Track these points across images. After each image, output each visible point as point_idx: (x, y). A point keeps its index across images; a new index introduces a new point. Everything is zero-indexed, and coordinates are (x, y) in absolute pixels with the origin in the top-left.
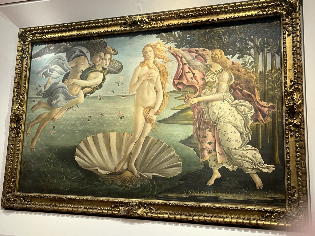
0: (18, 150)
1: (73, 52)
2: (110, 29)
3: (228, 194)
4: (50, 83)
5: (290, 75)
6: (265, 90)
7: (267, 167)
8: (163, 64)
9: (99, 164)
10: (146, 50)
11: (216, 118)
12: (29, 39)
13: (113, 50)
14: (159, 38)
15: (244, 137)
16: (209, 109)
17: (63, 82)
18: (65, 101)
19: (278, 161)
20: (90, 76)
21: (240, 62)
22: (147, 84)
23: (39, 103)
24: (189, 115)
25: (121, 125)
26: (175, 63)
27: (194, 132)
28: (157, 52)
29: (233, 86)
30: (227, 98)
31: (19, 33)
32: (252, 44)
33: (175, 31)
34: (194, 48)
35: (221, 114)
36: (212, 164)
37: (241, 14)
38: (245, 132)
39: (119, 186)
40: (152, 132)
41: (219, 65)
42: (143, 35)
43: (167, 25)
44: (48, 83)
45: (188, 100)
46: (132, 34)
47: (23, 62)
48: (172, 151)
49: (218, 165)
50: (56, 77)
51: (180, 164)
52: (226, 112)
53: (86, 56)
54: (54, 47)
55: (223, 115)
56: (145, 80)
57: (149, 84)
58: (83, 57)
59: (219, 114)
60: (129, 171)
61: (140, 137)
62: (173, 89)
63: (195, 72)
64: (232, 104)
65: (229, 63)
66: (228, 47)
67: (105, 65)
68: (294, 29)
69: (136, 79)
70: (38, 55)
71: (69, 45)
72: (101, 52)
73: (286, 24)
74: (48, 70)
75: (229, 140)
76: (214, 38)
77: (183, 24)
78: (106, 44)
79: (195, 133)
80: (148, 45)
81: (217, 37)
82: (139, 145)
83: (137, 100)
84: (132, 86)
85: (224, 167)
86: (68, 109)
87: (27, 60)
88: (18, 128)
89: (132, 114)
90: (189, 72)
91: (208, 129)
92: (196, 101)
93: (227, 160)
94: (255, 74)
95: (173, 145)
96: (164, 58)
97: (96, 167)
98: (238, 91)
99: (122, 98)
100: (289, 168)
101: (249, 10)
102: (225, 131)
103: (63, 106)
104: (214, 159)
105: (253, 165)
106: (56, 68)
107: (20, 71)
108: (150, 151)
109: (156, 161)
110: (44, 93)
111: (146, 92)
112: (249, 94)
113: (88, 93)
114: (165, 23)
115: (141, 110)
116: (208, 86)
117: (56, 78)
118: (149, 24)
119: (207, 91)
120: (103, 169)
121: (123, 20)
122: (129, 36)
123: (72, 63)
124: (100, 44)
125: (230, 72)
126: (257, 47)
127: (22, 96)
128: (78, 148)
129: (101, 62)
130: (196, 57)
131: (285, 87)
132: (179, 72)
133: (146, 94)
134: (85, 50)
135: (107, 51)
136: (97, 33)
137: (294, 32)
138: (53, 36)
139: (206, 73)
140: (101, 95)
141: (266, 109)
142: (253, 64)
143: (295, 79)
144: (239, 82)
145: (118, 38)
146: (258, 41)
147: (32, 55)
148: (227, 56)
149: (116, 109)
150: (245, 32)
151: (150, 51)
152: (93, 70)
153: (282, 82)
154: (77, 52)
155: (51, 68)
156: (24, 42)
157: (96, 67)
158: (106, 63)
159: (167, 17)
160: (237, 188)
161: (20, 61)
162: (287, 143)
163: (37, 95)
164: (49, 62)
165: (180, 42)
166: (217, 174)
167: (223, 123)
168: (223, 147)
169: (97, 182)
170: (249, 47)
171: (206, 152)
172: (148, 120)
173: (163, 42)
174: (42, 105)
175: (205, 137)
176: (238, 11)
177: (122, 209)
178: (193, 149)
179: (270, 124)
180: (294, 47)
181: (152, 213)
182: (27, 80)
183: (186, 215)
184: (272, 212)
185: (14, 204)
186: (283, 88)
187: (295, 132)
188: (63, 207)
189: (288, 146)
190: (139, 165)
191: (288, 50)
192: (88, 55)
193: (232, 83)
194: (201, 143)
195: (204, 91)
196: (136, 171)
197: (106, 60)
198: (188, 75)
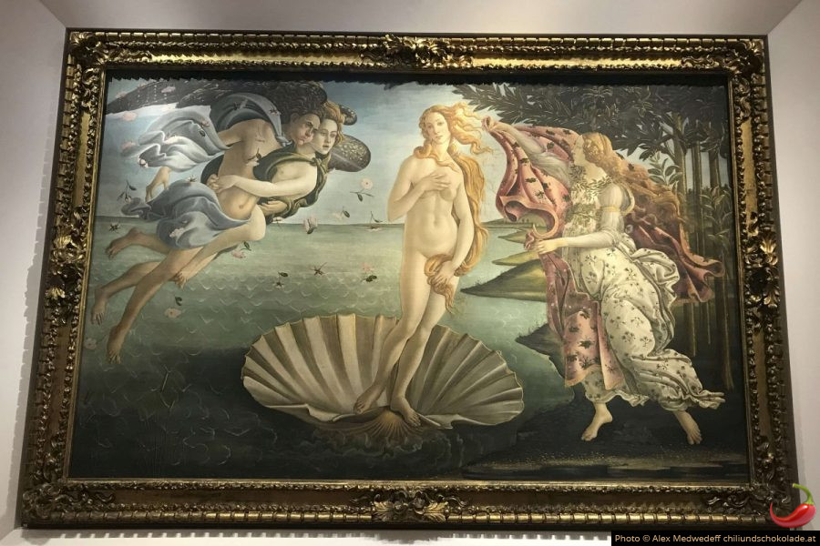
1: (229, 106)
2: (337, 61)
3: (630, 457)
4: (164, 183)
5: (750, 202)
6: (698, 230)
7: (709, 396)
8: (473, 156)
9: (312, 395)
10: (428, 120)
11: (596, 288)
12: (102, 61)
13: (343, 111)
14: (461, 96)
15: (659, 332)
16: (581, 265)
17: (204, 180)
18: (208, 231)
19: (729, 383)
20: (282, 172)
21: (646, 165)
22: (432, 199)
23: (132, 234)
24: (537, 278)
25: (370, 297)
26: (501, 155)
27: (549, 318)
28: (457, 127)
29: (634, 217)
30: (621, 244)
31: (68, 43)
32: (671, 130)
33: (499, 82)
34: (544, 126)
35: (609, 278)
36: (591, 391)
37: (649, 63)
38: (661, 321)
39: (367, 450)
40: (450, 315)
41: (601, 170)
42: (420, 82)
43: (482, 67)
44: (160, 182)
45: (533, 243)
46: (392, 78)
47: (80, 120)
48: (498, 362)
49: (605, 394)
50: (182, 167)
51: (519, 393)
52: (620, 274)
53: (268, 120)
54: (173, 88)
55: (613, 280)
56: (429, 191)
57: (438, 201)
58: (261, 122)
59: (603, 278)
60: (393, 411)
61: (419, 328)
62: (498, 216)
63: (547, 179)
64: (632, 258)
65: (622, 167)
66: (619, 131)
67: (322, 147)
68: (757, 107)
69: (406, 187)
70: (125, 104)
71: (219, 88)
72: (311, 112)
73: (741, 95)
74: (156, 147)
75: (628, 336)
76: (587, 108)
77: (521, 69)
78: (323, 96)
79: (552, 320)
80: (434, 110)
81: (595, 106)
82: (418, 346)
83: (409, 239)
84: (395, 203)
85: (618, 398)
86: (220, 253)
87: (95, 116)
88: (72, 300)
89: (398, 272)
90: (533, 180)
91: (581, 312)
92: (550, 246)
93: (624, 383)
94: (678, 195)
95: (501, 348)
96: (473, 143)
97: (303, 404)
98: (644, 231)
99: (370, 230)
100: (754, 398)
101: (664, 56)
102: (618, 318)
103: (205, 246)
104: (596, 380)
105: (681, 393)
106: (182, 143)
107: (72, 145)
108: (444, 363)
109: (460, 386)
110: (148, 208)
111: (431, 218)
112: (668, 238)
113: (277, 214)
114: (478, 63)
115: (421, 262)
116: (577, 213)
117: (182, 171)
118: (439, 59)
119: (577, 226)
120: (322, 407)
121: (373, 42)
122: (386, 82)
123: (228, 135)
125: (626, 185)
126: (681, 137)
127: (79, 210)
128: (251, 356)
129: (311, 138)
130: (550, 146)
131: (743, 227)
132: (511, 177)
133: (432, 226)
134: (266, 105)
135: (327, 112)
136: (303, 65)
137: (757, 113)
138: (173, 58)
139: (572, 184)
140: (313, 221)
141: (702, 272)
142: (674, 172)
143: (760, 211)
144: (644, 210)
145: (356, 84)
146: (682, 123)
147: (108, 103)
148: (618, 151)
150: (655, 102)
151: (440, 124)
152: (291, 157)
153: (734, 216)
154: (241, 107)
155: (167, 142)
156: (84, 68)
157: (299, 150)
158: (326, 141)
159: (484, 48)
160: (649, 444)
161: (72, 116)
162: (750, 346)
163: (124, 211)
164: (161, 127)
165: (510, 108)
166: (603, 415)
167: (613, 299)
168: (615, 352)
169: (307, 442)
170: (664, 134)
171: (578, 365)
172: (437, 287)
173: (470, 104)
174: (142, 239)
175: (574, 330)
176: (642, 55)
177: (382, 506)
178: (546, 357)
179: (712, 304)
180: (756, 145)
181: (460, 513)
182: (94, 171)
183: (540, 513)
184: (723, 495)
185: (62, 511)
186: (738, 228)
187: (764, 324)
188: (214, 511)
189: (751, 352)
190: (417, 395)
191: (746, 148)
192: (276, 119)
193: (630, 210)
194: (567, 343)
195: (569, 225)
196: (410, 411)
197: (325, 133)
198: (530, 186)
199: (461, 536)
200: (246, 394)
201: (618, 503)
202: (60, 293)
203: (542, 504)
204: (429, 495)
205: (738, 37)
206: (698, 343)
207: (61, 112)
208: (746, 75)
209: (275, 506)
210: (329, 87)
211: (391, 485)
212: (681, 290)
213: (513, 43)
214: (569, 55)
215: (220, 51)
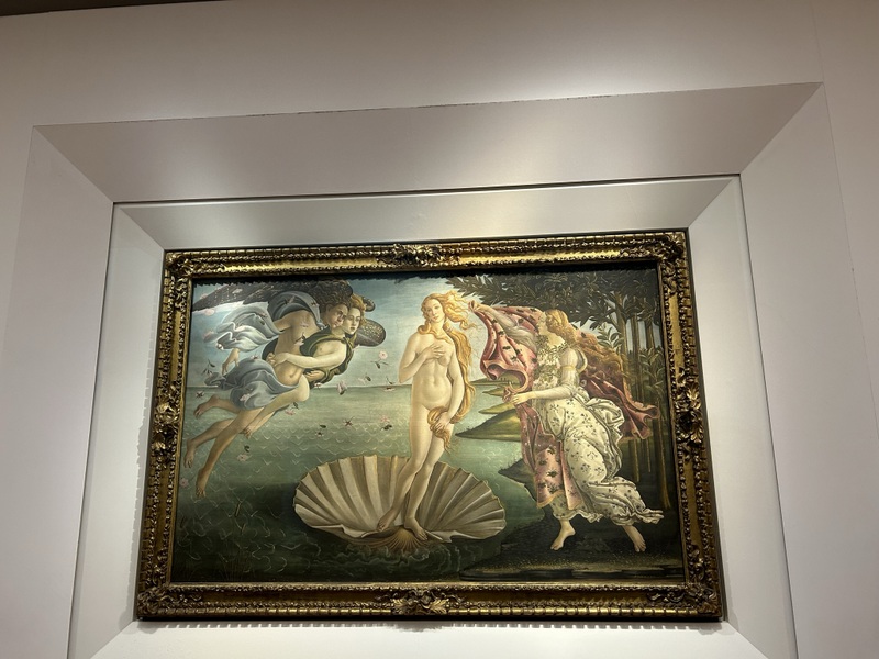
0: (169, 496)
1: (282, 301)
2: (360, 264)
3: (589, 563)
4: (235, 360)
5: (678, 359)
6: (638, 383)
7: (651, 513)
8: (462, 331)
9: (344, 517)
10: (428, 305)
11: (559, 430)
12: (189, 273)
13: (365, 302)
14: (452, 286)
15: (609, 463)
16: (547, 412)
17: (264, 358)
18: (268, 395)
19: (667, 503)
20: (321, 349)
21: (595, 333)
22: (432, 365)
23: (213, 400)
24: (513, 423)
25: (387, 442)
26: (483, 330)
27: (523, 455)
28: (449, 309)
29: (587, 373)
30: (578, 395)
31: (165, 261)
32: (614, 305)
33: (480, 274)
34: (515, 306)
35: (569, 422)
36: (558, 511)
37: (594, 254)
38: (611, 454)
40: (447, 454)
41: (560, 338)
42: (421, 277)
43: (467, 264)
44: (232, 360)
45: (510, 396)
46: (401, 275)
47: (174, 317)
48: (485, 489)
49: (568, 513)
50: (248, 349)
51: (502, 513)
52: (578, 419)
53: (310, 311)
54: (241, 290)
55: (572, 424)
56: (429, 359)
57: (436, 365)
58: (305, 312)
59: (565, 422)
60: (406, 529)
61: (424, 464)
62: (483, 376)
63: (519, 347)
64: (586, 406)
65: (576, 334)
66: (573, 308)
67: (349, 329)
68: (681, 285)
69: (412, 356)
70: (206, 304)
71: (274, 288)
72: (341, 303)
73: (668, 276)
74: (229, 334)
75: (585, 467)
76: (548, 291)
77: (496, 264)
78: (350, 291)
79: (525, 456)
80: (432, 297)
81: (554, 289)
82: (424, 479)
83: (415, 396)
84: (405, 368)
85: (579, 516)
86: (276, 411)
87: (185, 313)
88: (170, 451)
90: (508, 348)
91: (548, 449)
92: (523, 398)
93: (583, 504)
95: (487, 479)
96: (462, 321)
97: (339, 524)
98: (595, 384)
100: (686, 515)
101: (606, 248)
102: (577, 453)
103: (265, 407)
104: (561, 502)
105: (628, 512)
106: (248, 330)
107: (169, 336)
108: (444, 491)
109: (456, 508)
110: (224, 380)
111: (432, 380)
112: (614, 389)
113: (318, 381)
114: (464, 261)
115: (425, 413)
116: (543, 372)
117: (248, 351)
118: (434, 260)
119: (543, 382)
120: (353, 527)
121: (385, 249)
122: (396, 278)
123: (281, 323)
124: (338, 289)
125: (580, 349)
126: (622, 311)
127: (174, 384)
128: (300, 489)
129: (341, 323)
130: (520, 321)
131: (673, 379)
132: (491, 346)
133: (432, 385)
134: (309, 300)
135: (353, 303)
137: (681, 289)
138: (240, 268)
139: (538, 350)
140: (344, 385)
141: (642, 415)
142: (617, 337)
143: (686, 367)
144: (595, 368)
145: (375, 280)
146: (623, 299)
147: (194, 303)
149: (376, 411)
150: (601, 284)
151: (437, 308)
152: (327, 338)
153: (666, 371)
154: (290, 301)
155: (237, 330)
156: (177, 279)
157: (333, 332)
158: (353, 325)
159: (467, 250)
160: (604, 552)
161: (169, 315)
162: (681, 473)
163: (207, 383)
164: (232, 319)
165: (489, 294)
166: (568, 529)
167: (572, 438)
168: (575, 480)
170: (609, 309)
171: (547, 491)
172: (437, 433)
174: (220, 403)
175: (543, 463)
176: (589, 249)
177: (398, 603)
178: (523, 485)
179: (651, 441)
180: (681, 314)
181: (457, 607)
182: (185, 354)
183: (520, 607)
184: (664, 592)
185: (165, 607)
186: (669, 380)
187: (693, 455)
188: (275, 607)
189: (682, 478)
190: (424, 517)
191: (673, 318)
192: (316, 309)
193: (584, 368)
194: (538, 474)
195: (536, 382)
196: (419, 529)
197: (352, 319)
198: (507, 352)
199: (459, 626)
200: (297, 517)
201: (580, 599)
202: (160, 446)
203: (521, 599)
204: (434, 594)
205: (664, 231)
206: (640, 472)
207: (161, 312)
208: (672, 259)
209: (320, 603)
210: (354, 283)
211: (405, 586)
212: (626, 430)
213: (489, 245)
214: (534, 252)
215: (273, 261)
